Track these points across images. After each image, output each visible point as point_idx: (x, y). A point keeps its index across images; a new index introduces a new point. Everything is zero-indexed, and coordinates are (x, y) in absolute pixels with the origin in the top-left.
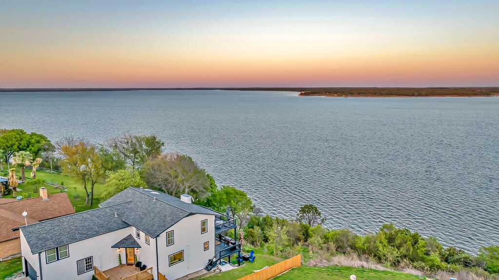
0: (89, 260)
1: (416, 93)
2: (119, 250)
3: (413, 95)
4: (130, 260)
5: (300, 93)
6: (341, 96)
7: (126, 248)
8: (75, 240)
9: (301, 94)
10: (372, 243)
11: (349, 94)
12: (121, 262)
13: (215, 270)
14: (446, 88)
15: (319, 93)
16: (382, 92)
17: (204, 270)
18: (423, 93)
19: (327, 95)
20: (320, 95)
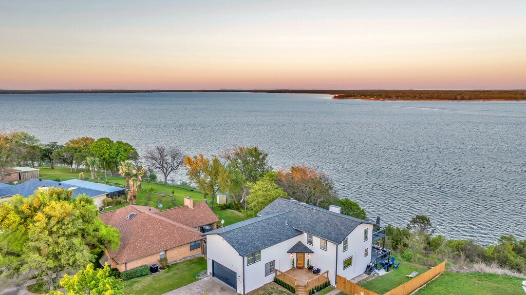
0: (272, 263)
1: (459, 97)
2: (292, 255)
3: (456, 99)
4: (299, 264)
5: (333, 96)
6: (378, 99)
7: (297, 253)
8: (266, 246)
9: (335, 97)
10: (502, 253)
11: (387, 97)
12: (294, 266)
13: (374, 275)
14: (490, 91)
15: (354, 96)
16: (422, 95)
17: (364, 274)
18: (467, 97)
19: (363, 98)
20: (355, 98)
